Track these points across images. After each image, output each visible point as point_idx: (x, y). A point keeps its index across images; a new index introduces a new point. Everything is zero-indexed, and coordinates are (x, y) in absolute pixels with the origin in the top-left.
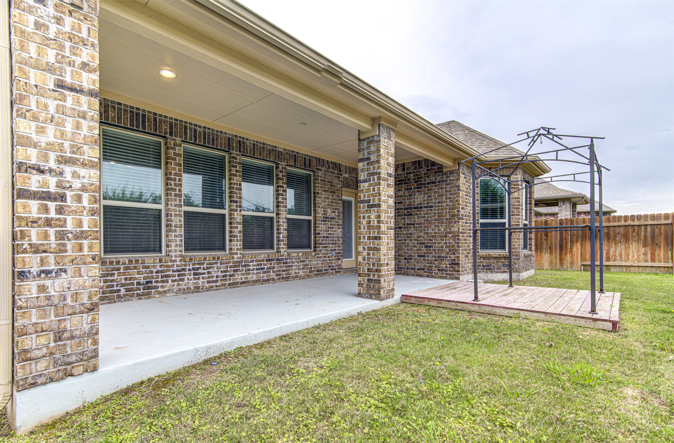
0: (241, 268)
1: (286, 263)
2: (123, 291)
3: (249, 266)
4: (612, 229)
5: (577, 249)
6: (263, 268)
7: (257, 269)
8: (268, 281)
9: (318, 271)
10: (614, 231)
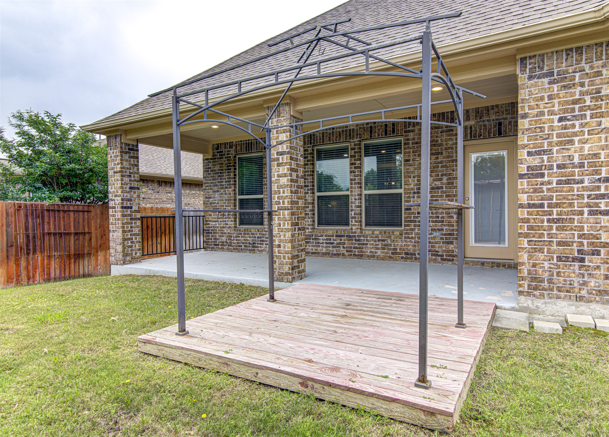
0: (311, 241)
1: (359, 240)
3: (319, 239)
6: (333, 243)
7: (326, 243)
8: (338, 255)
9: (406, 254)
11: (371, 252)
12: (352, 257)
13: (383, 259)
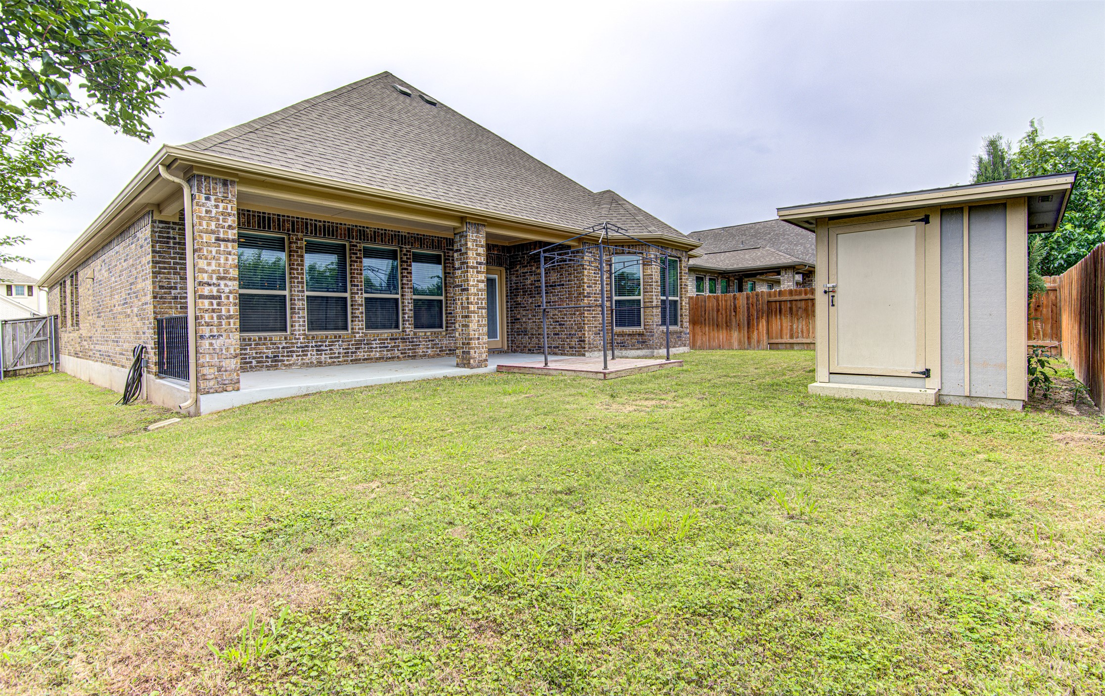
0: (363, 346)
1: (412, 342)
2: (254, 363)
3: (372, 344)
4: (794, 303)
5: (763, 326)
6: (387, 347)
7: (380, 347)
8: (392, 358)
9: (450, 350)
10: (796, 306)
11: (423, 352)
12: (407, 358)
13: (433, 357)
